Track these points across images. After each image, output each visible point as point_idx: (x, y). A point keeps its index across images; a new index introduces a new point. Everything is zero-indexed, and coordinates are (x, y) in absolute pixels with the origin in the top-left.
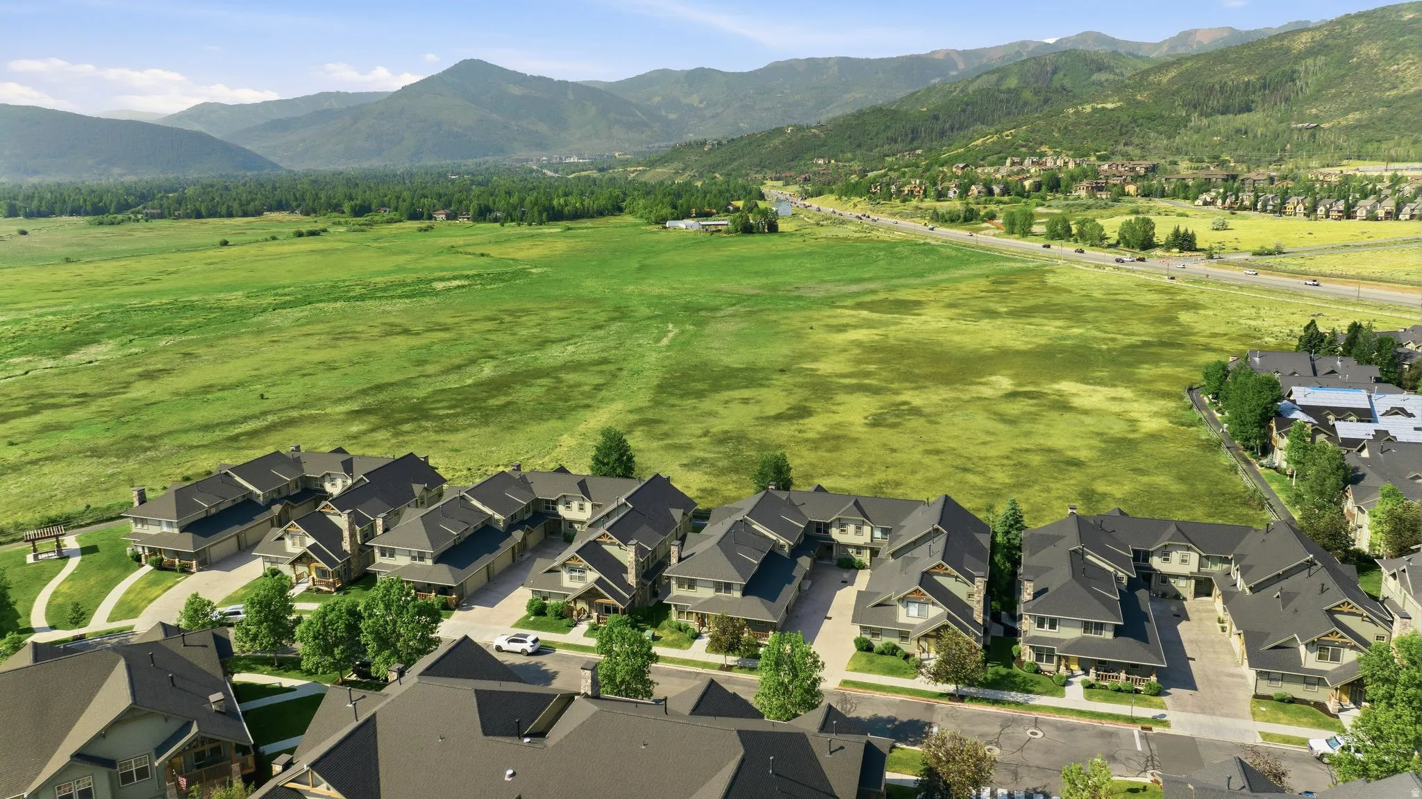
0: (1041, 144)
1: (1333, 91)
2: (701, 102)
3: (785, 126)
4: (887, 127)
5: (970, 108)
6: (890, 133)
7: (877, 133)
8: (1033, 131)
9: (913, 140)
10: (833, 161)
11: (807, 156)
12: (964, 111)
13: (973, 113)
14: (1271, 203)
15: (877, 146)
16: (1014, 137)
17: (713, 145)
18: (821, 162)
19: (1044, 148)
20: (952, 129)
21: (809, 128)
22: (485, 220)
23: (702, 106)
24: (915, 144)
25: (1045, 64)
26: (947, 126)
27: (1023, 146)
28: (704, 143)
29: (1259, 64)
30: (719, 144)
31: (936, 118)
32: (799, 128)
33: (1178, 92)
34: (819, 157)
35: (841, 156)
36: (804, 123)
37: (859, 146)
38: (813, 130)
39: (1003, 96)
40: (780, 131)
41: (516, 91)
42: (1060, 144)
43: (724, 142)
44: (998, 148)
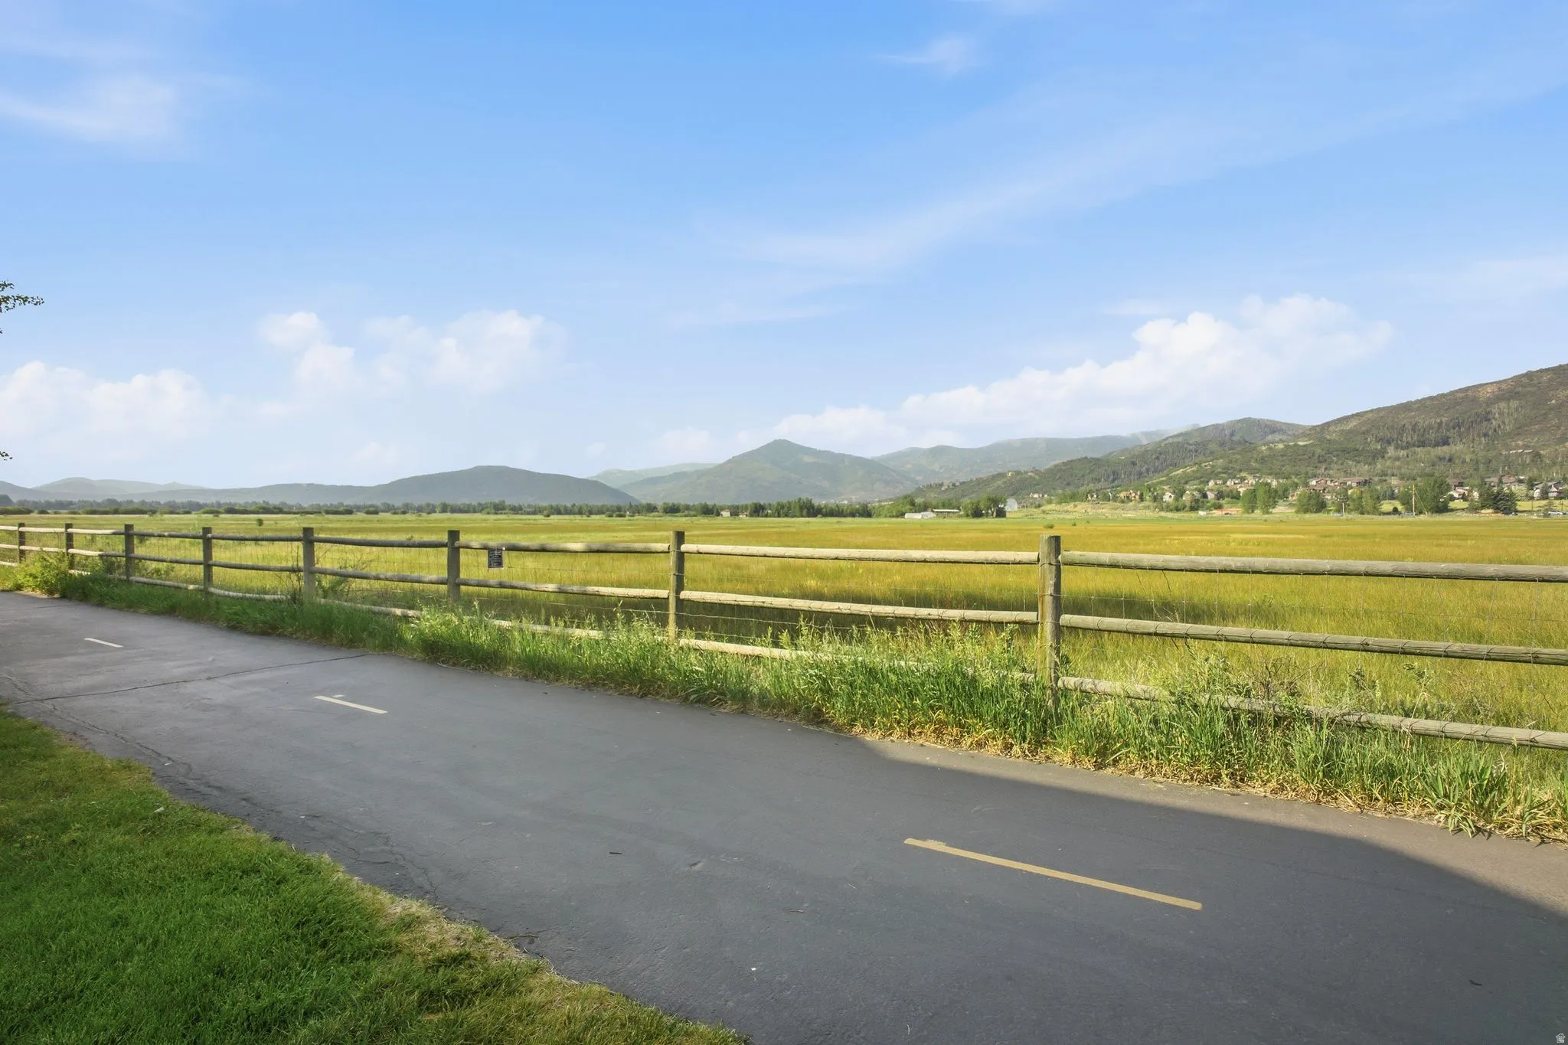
0: (1241, 471)
1: (1537, 427)
2: (941, 469)
3: (1006, 471)
8: (1231, 462)
10: (1046, 496)
11: (1026, 491)
12: (1158, 458)
13: (1165, 460)
14: (1554, 489)
15: (1083, 485)
16: (1213, 466)
17: (949, 486)
18: (1036, 496)
21: (1026, 473)
22: (758, 516)
23: (942, 471)
25: (1223, 430)
27: (1223, 473)
28: (941, 485)
29: (1447, 409)
31: (1134, 464)
32: (1018, 473)
33: (1368, 431)
34: (1034, 493)
35: (1052, 491)
37: (1068, 484)
38: (1029, 474)
40: (1002, 475)
41: (807, 459)
42: (1258, 470)
43: (957, 484)
44: (1198, 475)
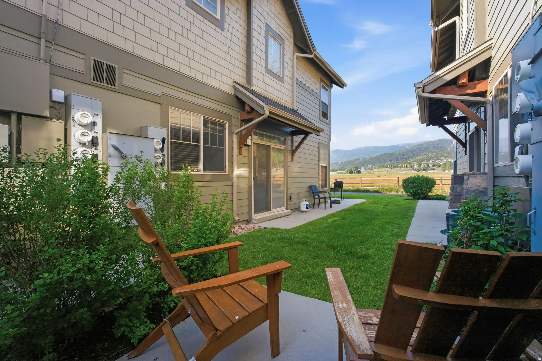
4: (389, 157)
5: (414, 152)
6: (390, 159)
7: (386, 159)
8: (437, 154)
9: (397, 160)
10: (373, 166)
11: (367, 165)
12: (412, 153)
16: (431, 156)
19: (442, 158)
20: (409, 157)
24: (398, 161)
25: (434, 143)
26: (407, 157)
27: (435, 158)
30: (342, 163)
31: (404, 155)
34: (370, 165)
35: (375, 164)
36: (365, 157)
38: (367, 159)
39: (424, 149)
42: (447, 157)
